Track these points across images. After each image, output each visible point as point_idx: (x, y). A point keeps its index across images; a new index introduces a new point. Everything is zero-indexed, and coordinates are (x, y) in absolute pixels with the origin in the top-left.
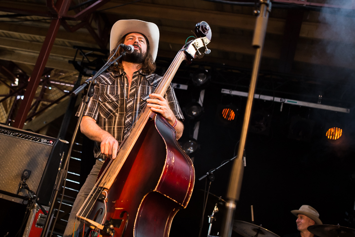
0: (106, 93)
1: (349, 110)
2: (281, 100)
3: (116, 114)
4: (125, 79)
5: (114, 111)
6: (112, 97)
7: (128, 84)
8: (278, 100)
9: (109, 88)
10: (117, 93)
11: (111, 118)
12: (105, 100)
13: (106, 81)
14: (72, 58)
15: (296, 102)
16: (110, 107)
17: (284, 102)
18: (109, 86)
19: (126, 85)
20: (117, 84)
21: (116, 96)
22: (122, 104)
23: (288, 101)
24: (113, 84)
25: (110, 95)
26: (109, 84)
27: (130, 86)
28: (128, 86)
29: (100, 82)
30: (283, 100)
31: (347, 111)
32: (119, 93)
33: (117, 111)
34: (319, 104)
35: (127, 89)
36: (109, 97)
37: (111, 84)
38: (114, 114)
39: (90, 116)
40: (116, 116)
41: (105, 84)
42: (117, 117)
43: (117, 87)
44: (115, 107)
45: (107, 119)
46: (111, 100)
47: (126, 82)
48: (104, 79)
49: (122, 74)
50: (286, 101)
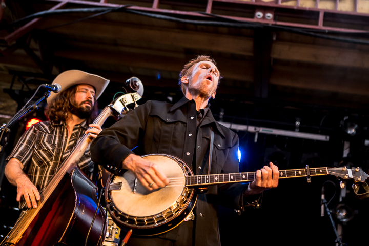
0: (43, 140)
1: (328, 137)
2: (255, 129)
3: (50, 163)
4: (65, 130)
5: (48, 160)
6: (48, 145)
7: (67, 135)
8: (251, 129)
9: (47, 136)
10: (54, 142)
11: (43, 167)
12: (40, 147)
13: (45, 129)
14: (8, 86)
15: (272, 131)
16: (44, 155)
17: (258, 132)
18: (47, 134)
19: (65, 135)
20: (56, 133)
21: (53, 145)
22: (58, 154)
23: (263, 130)
24: (52, 132)
25: (47, 144)
26: (48, 133)
27: (69, 137)
28: (67, 137)
29: (38, 129)
30: (258, 129)
31: (326, 138)
32: (56, 142)
33: (52, 160)
34: (297, 132)
35: (66, 140)
36: (45, 145)
37: (49, 132)
38: (48, 163)
39: (19, 160)
40: (49, 165)
41: (44, 132)
42: (51, 167)
43: (55, 136)
44: (50, 155)
45: (39, 168)
46: (47, 148)
47: (65, 133)
48: (43, 127)
49: (62, 125)
50: (262, 130)
